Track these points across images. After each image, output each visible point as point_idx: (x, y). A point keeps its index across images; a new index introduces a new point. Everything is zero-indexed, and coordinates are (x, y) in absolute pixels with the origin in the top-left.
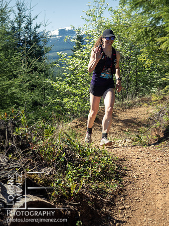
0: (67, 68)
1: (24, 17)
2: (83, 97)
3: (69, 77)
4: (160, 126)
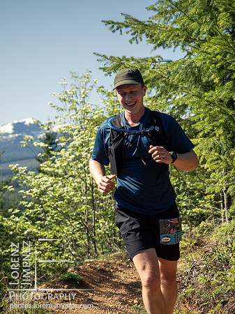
0: (27, 192)
2: (57, 243)
3: (32, 208)
4: (193, 293)
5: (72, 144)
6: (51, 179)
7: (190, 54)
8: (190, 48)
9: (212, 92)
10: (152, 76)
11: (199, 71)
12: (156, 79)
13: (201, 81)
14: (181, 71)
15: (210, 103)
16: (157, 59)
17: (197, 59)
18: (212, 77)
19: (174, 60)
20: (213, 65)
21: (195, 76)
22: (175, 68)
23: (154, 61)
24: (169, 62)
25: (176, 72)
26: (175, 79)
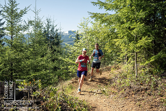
0: (70, 51)
1: (50, 26)
3: (71, 55)
4: (115, 85)
5: (83, 38)
6: (77, 48)
7: (117, 12)
8: (117, 11)
9: (124, 24)
10: (105, 19)
11: (120, 18)
12: (106, 20)
13: (120, 21)
14: (114, 18)
15: (123, 28)
16: (107, 14)
17: (119, 14)
18: (124, 20)
19: (112, 14)
20: (124, 16)
21: (118, 19)
22: (112, 17)
23: (106, 14)
24: (111, 15)
25: (113, 18)
26: (112, 20)
